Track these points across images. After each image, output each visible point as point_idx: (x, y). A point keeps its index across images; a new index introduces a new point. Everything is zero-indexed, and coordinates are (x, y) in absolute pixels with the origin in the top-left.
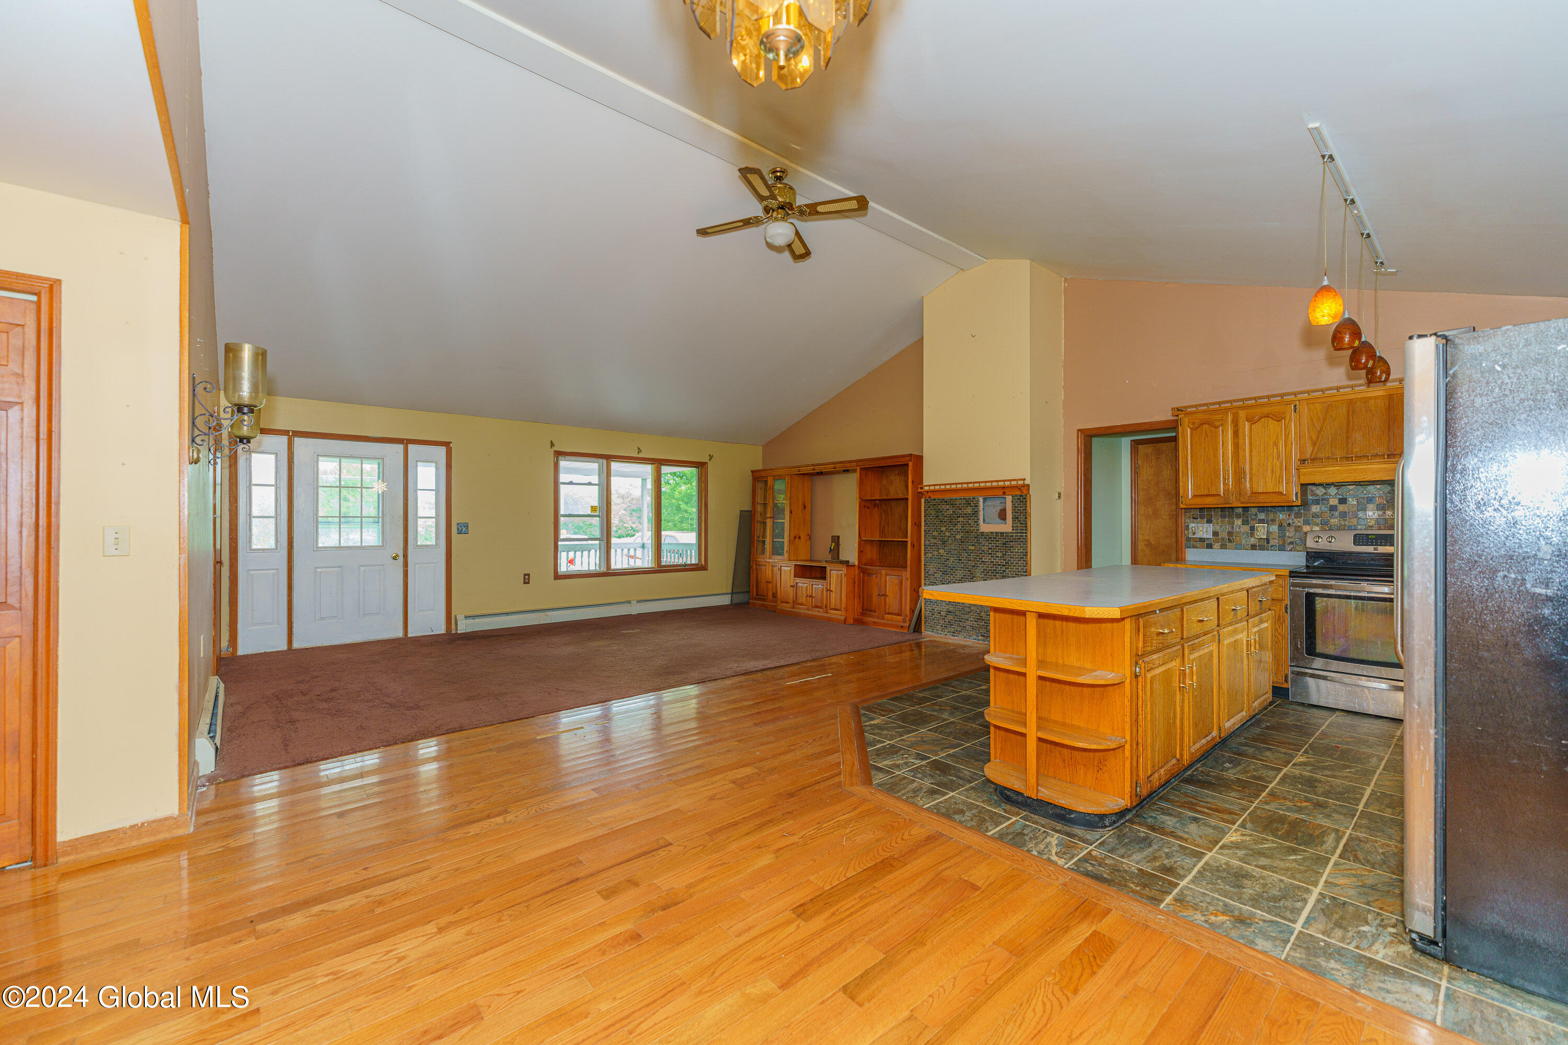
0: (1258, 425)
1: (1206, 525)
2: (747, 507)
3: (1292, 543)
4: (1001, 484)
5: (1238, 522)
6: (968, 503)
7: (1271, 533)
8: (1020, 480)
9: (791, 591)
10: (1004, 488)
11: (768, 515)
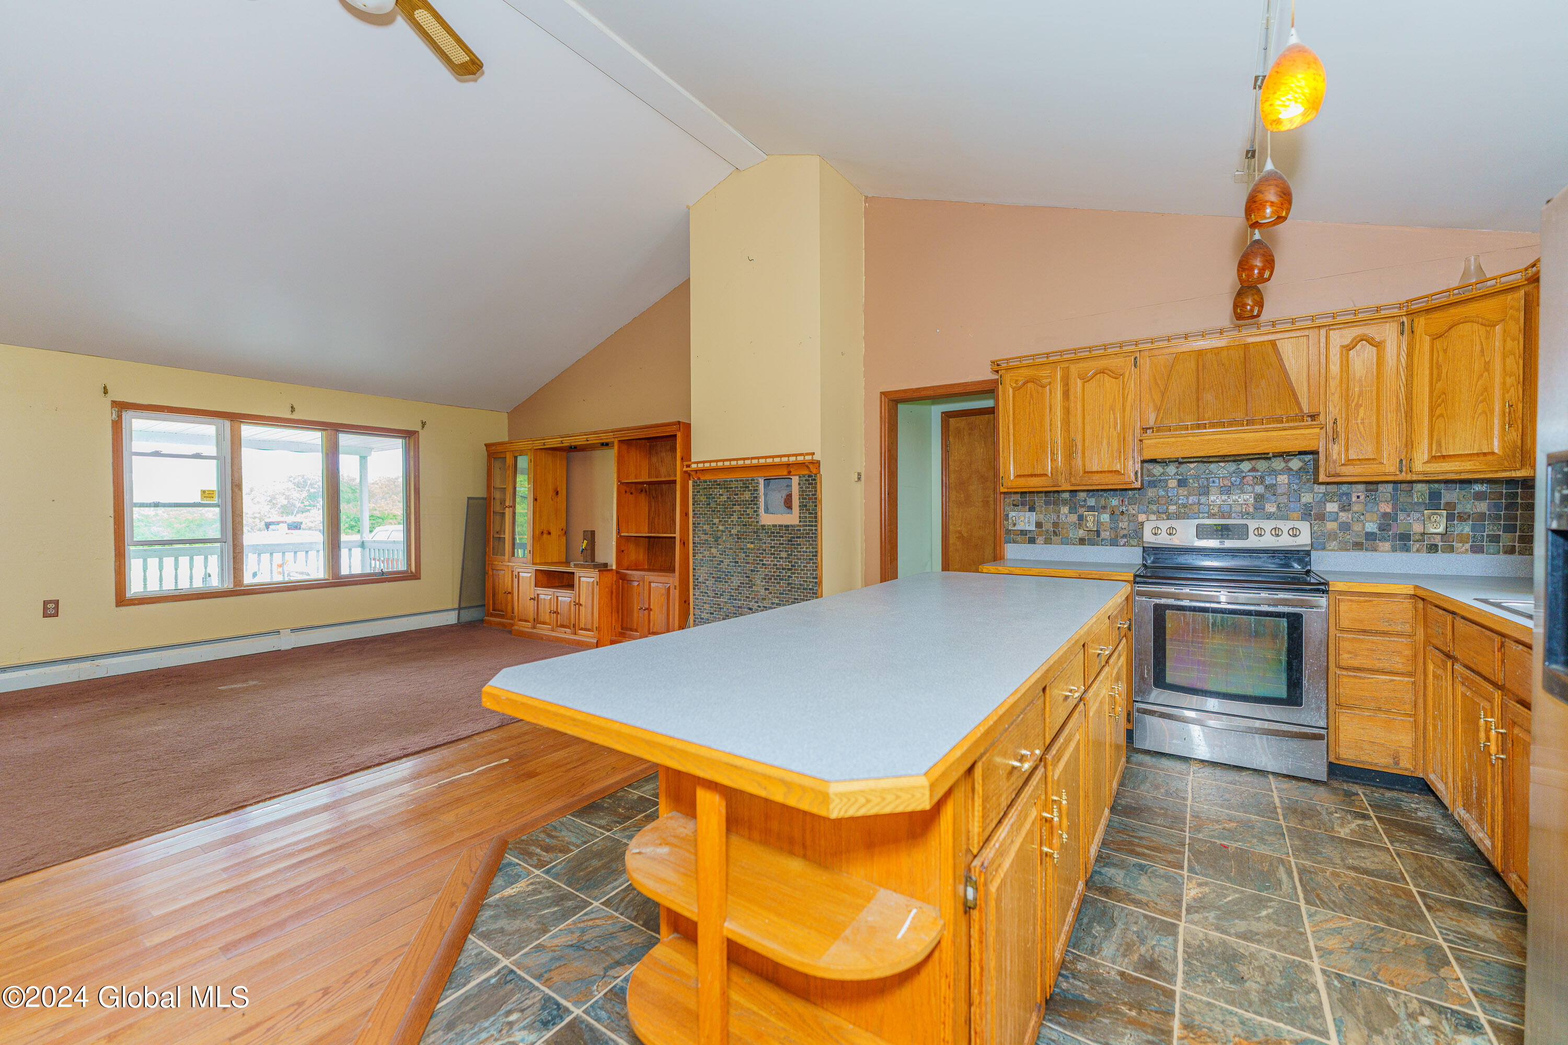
0: (1093, 383)
1: (1028, 514)
2: (481, 493)
3: (1124, 536)
4: (785, 460)
5: (1065, 510)
6: (745, 486)
7: (1102, 523)
8: (808, 454)
9: (531, 605)
10: (789, 465)
11: (507, 504)
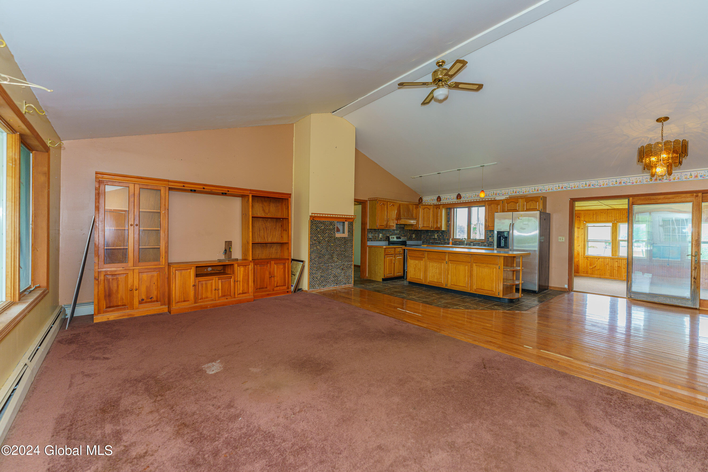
0: (391, 207)
1: (371, 234)
5: (377, 233)
6: (331, 223)
10: (344, 218)
